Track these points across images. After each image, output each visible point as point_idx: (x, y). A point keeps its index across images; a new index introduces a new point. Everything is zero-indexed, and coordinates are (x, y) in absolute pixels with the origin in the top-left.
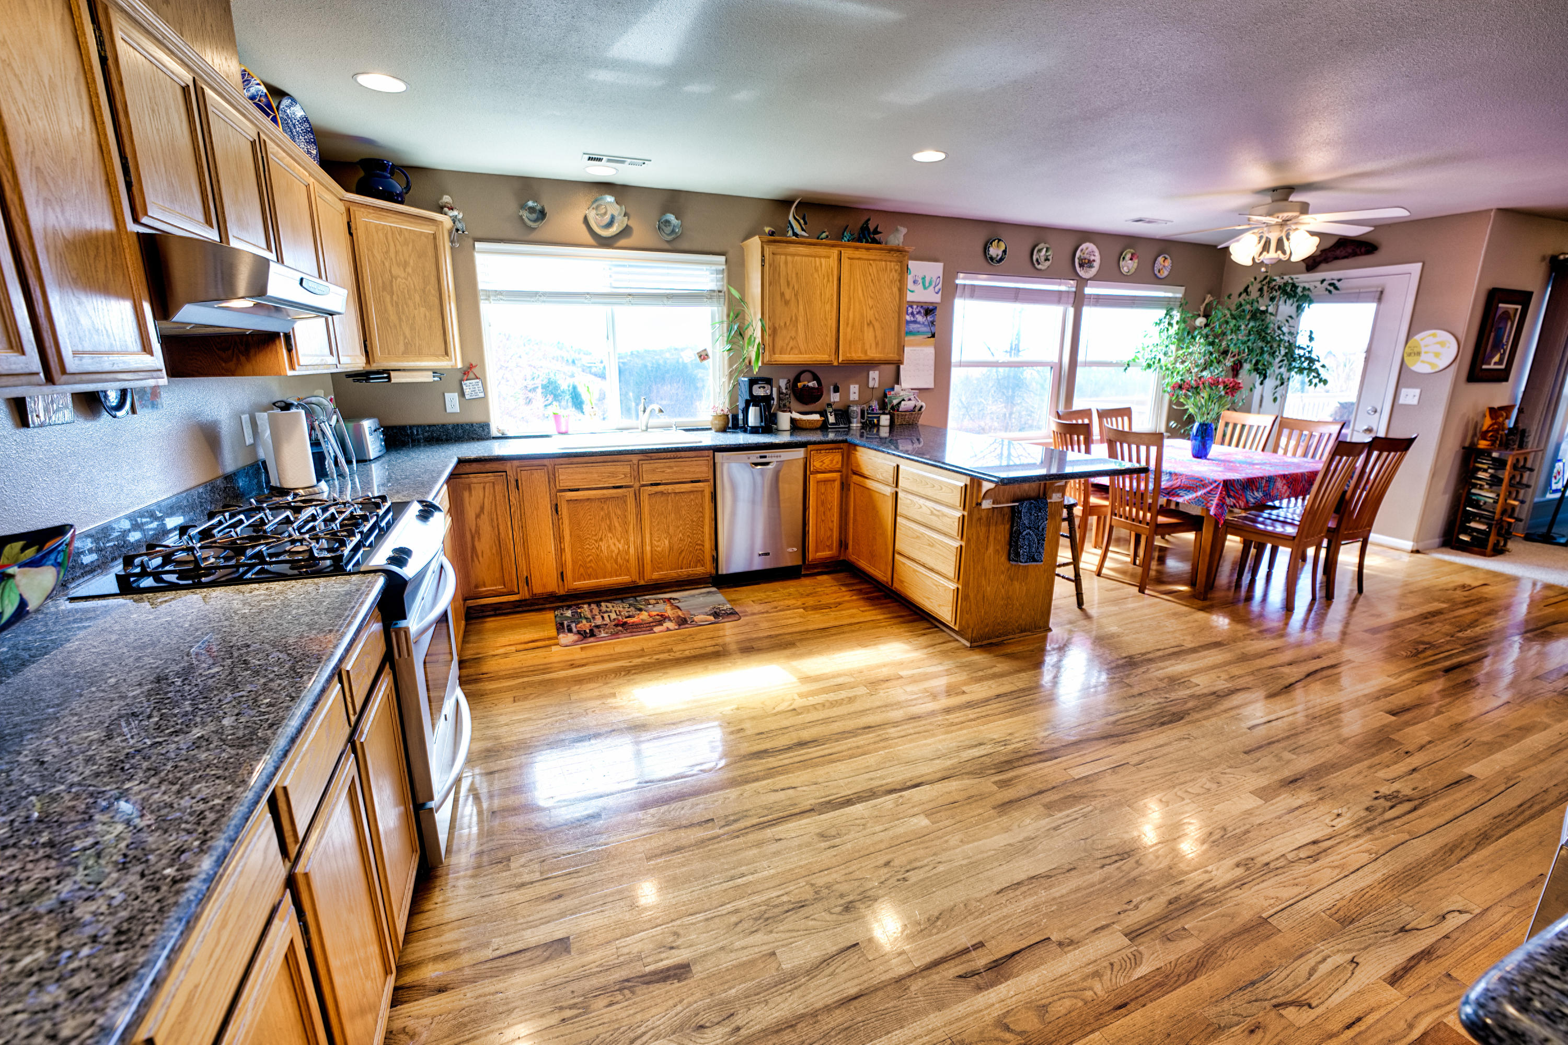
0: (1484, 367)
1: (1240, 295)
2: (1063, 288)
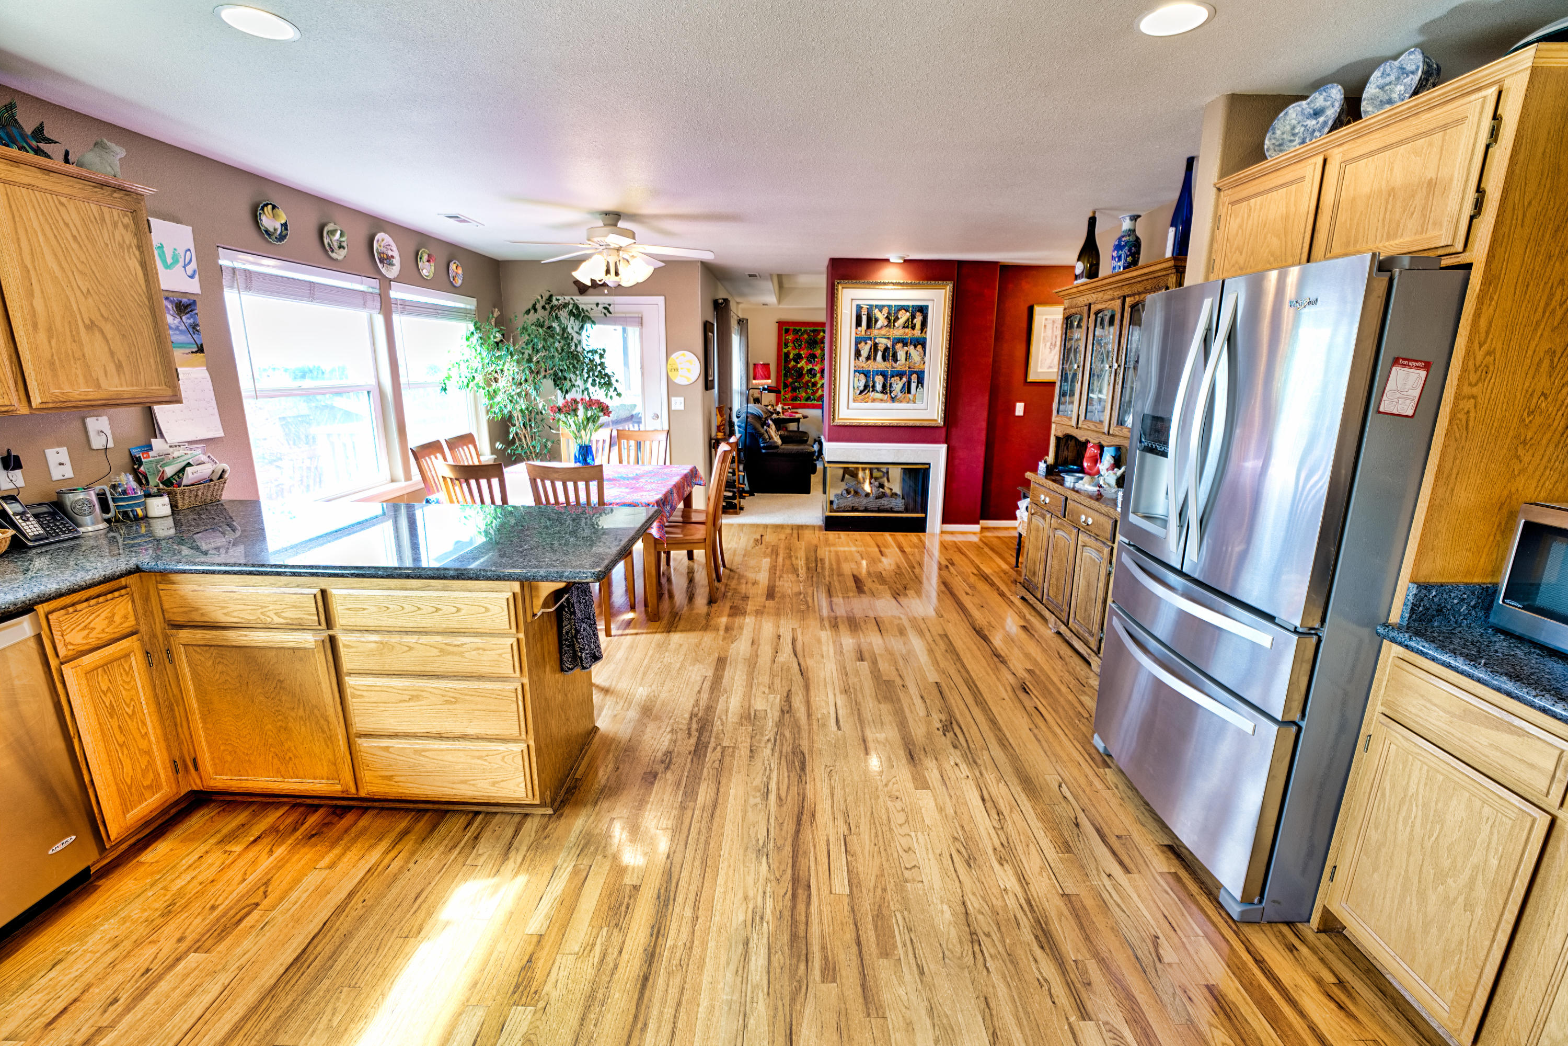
0: (709, 379)
1: (528, 312)
2: (365, 288)
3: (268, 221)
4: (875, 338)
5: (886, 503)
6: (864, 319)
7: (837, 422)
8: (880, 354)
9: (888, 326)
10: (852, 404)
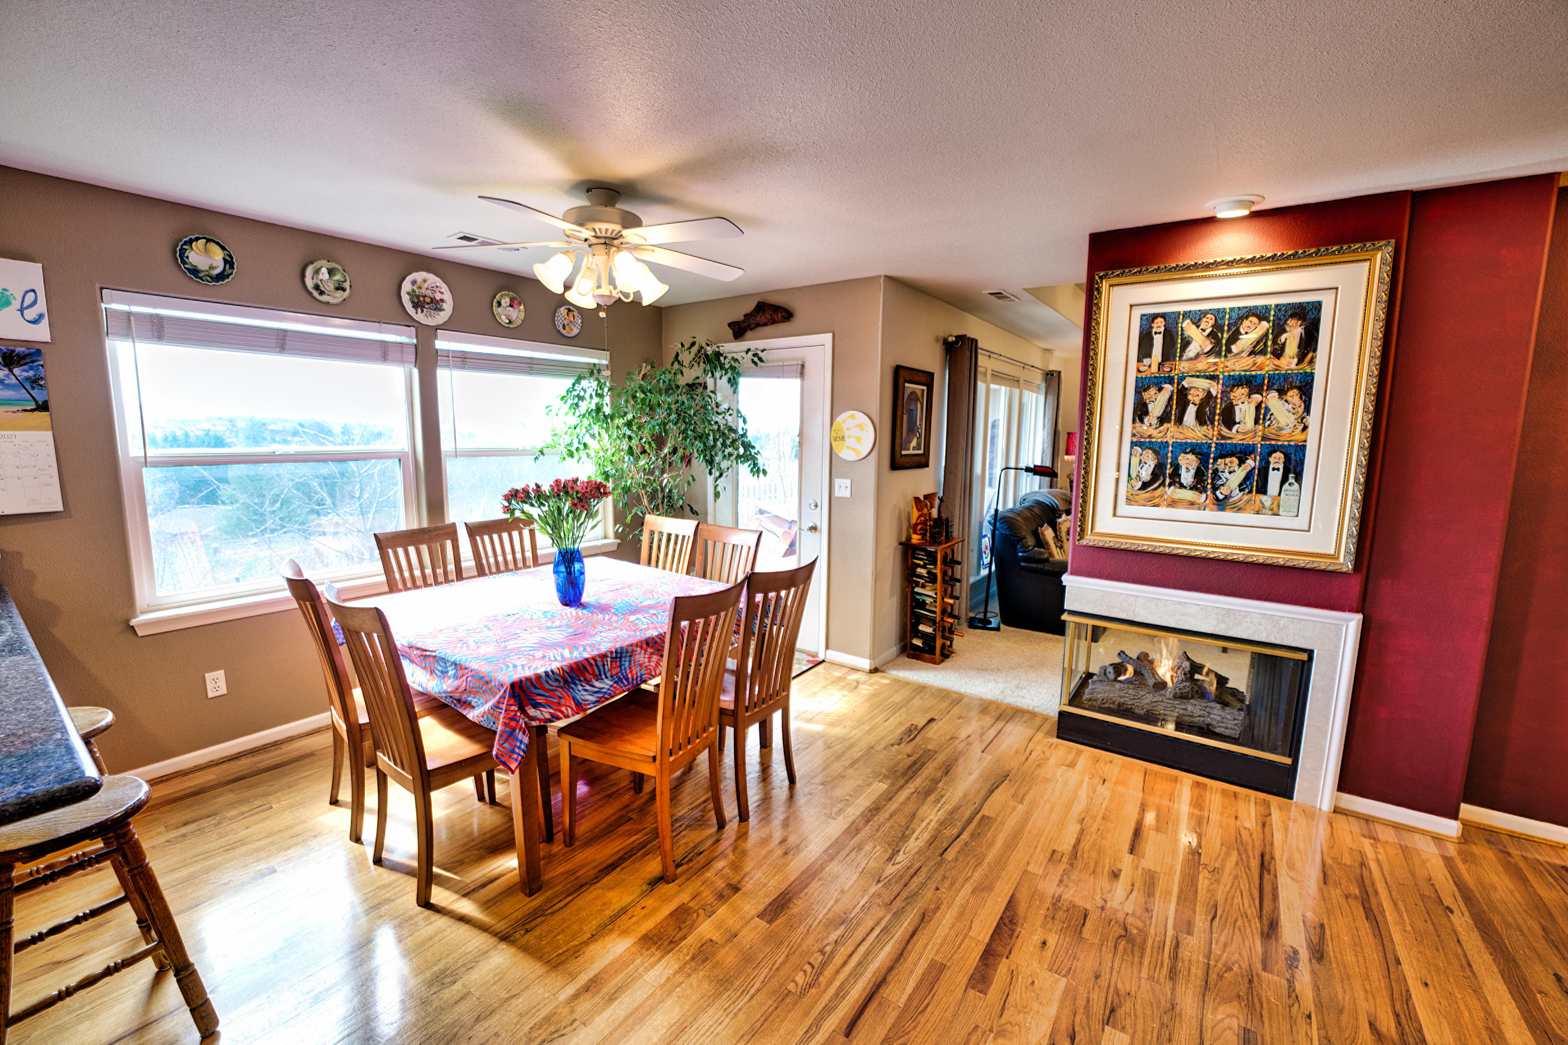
0: (904, 452)
1: (672, 365)
2: (403, 339)
3: (197, 257)
4: (1183, 378)
5: (1197, 712)
6: (1158, 341)
7: (1089, 539)
8: (1191, 411)
9: (1215, 351)
10: (1123, 508)
